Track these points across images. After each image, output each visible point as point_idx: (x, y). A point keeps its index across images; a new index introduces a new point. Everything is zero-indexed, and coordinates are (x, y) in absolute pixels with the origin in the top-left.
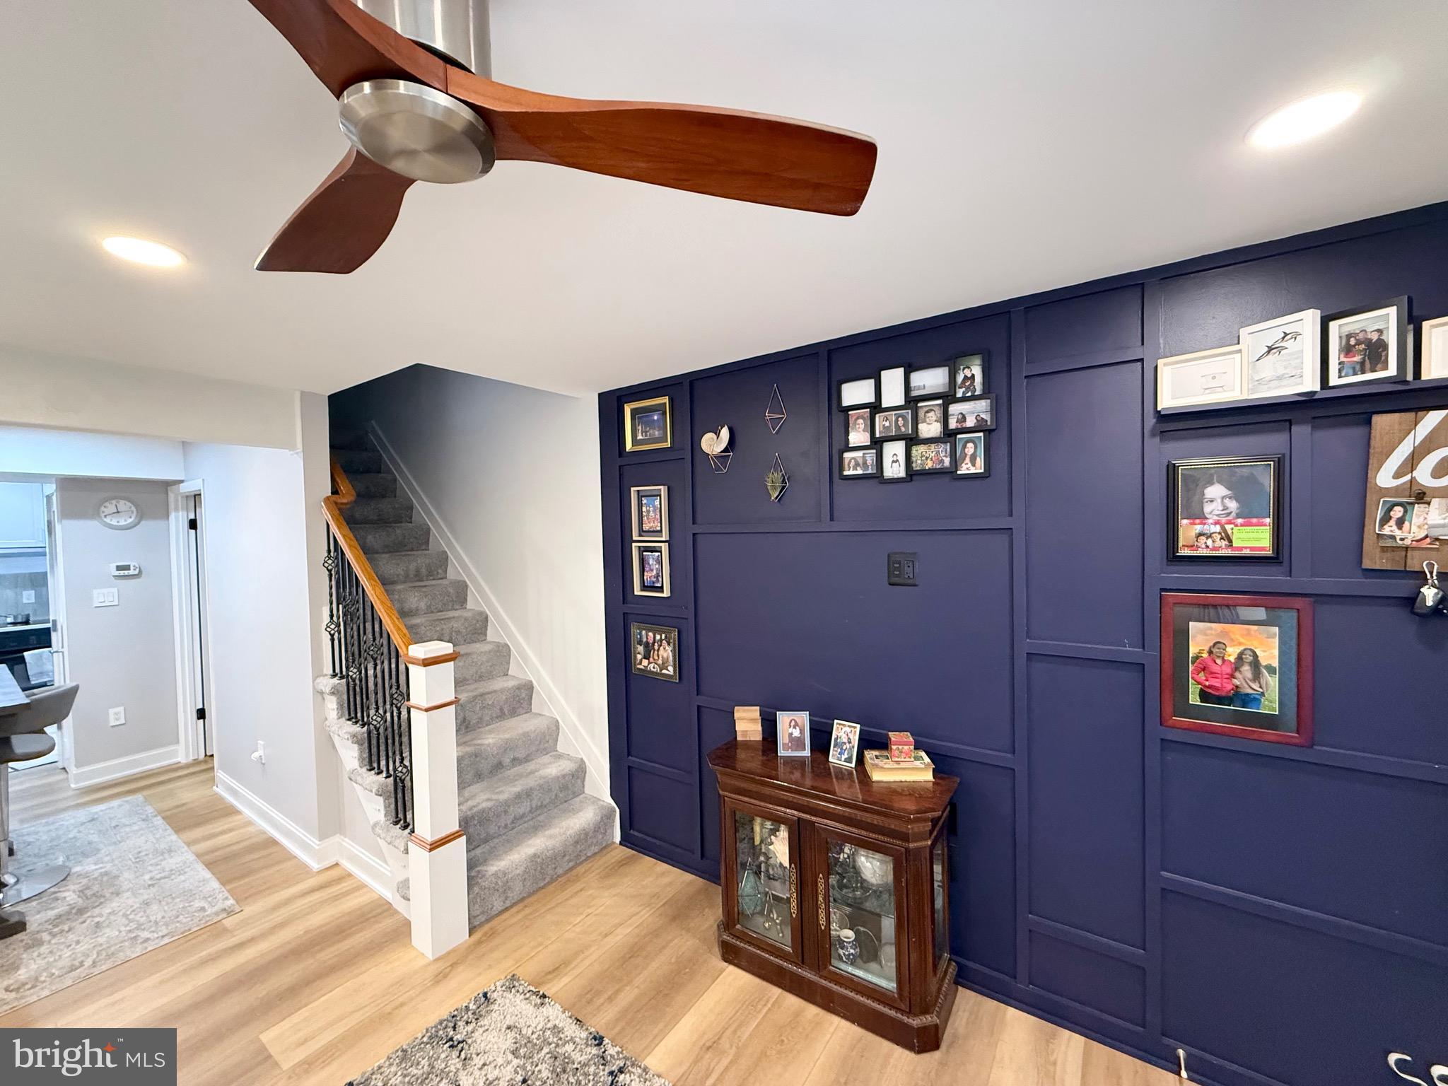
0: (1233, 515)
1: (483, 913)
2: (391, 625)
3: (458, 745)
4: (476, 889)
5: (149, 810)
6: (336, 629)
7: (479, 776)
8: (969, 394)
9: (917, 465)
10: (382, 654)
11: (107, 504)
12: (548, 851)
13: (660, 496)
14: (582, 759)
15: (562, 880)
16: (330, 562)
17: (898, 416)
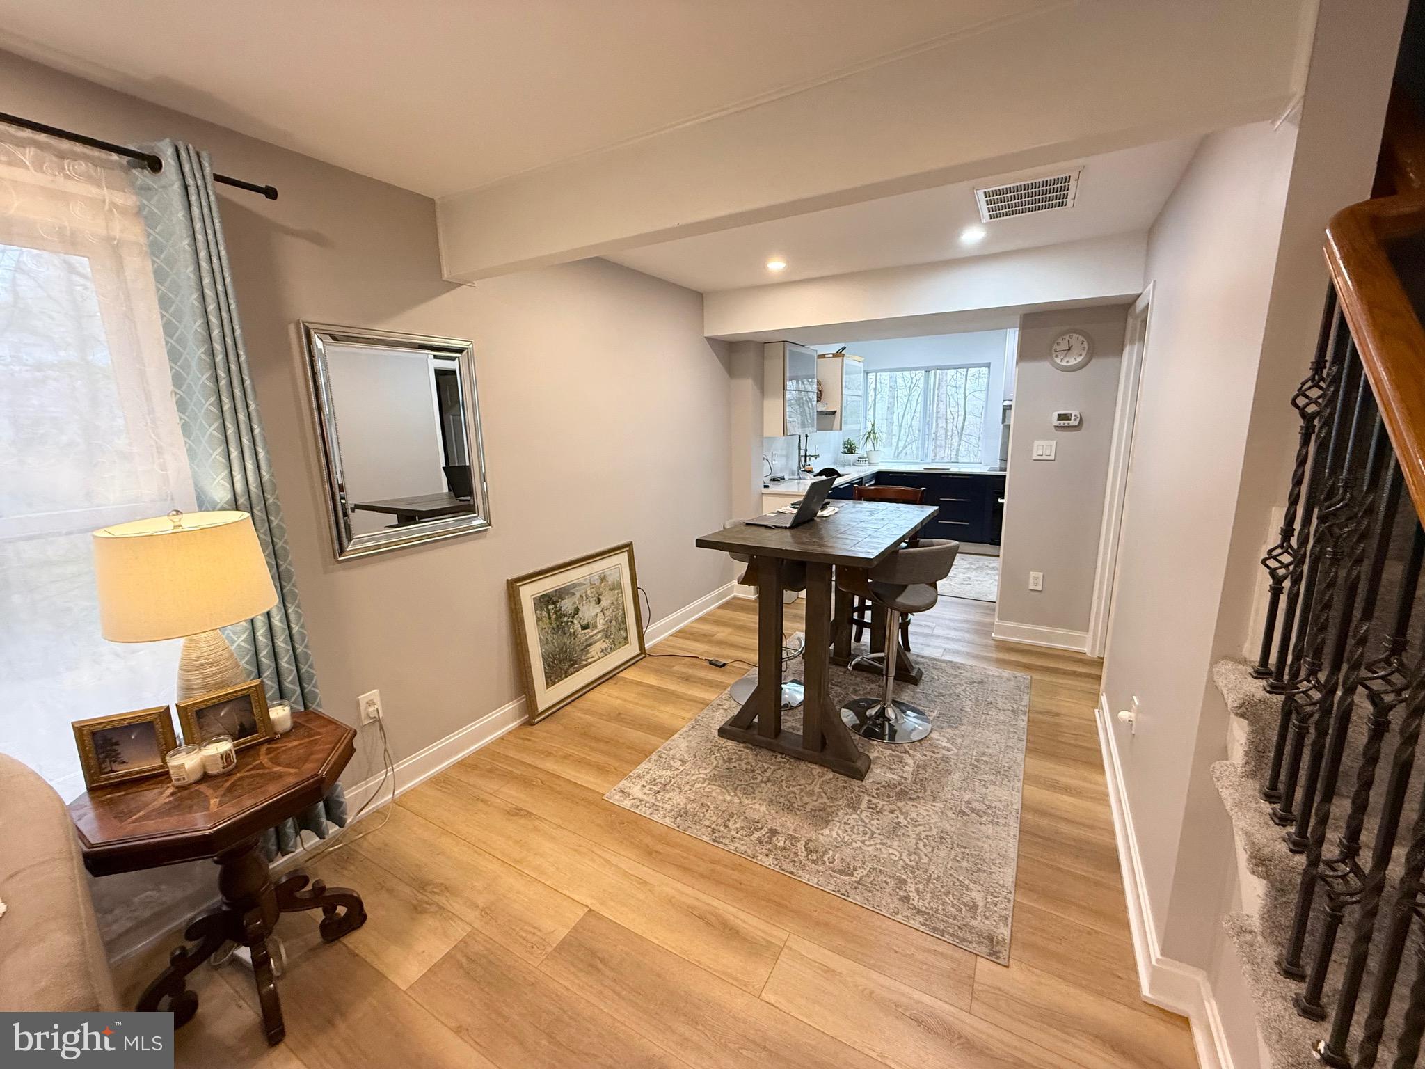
6: (1291, 568)
11: (1060, 340)
16: (1314, 393)
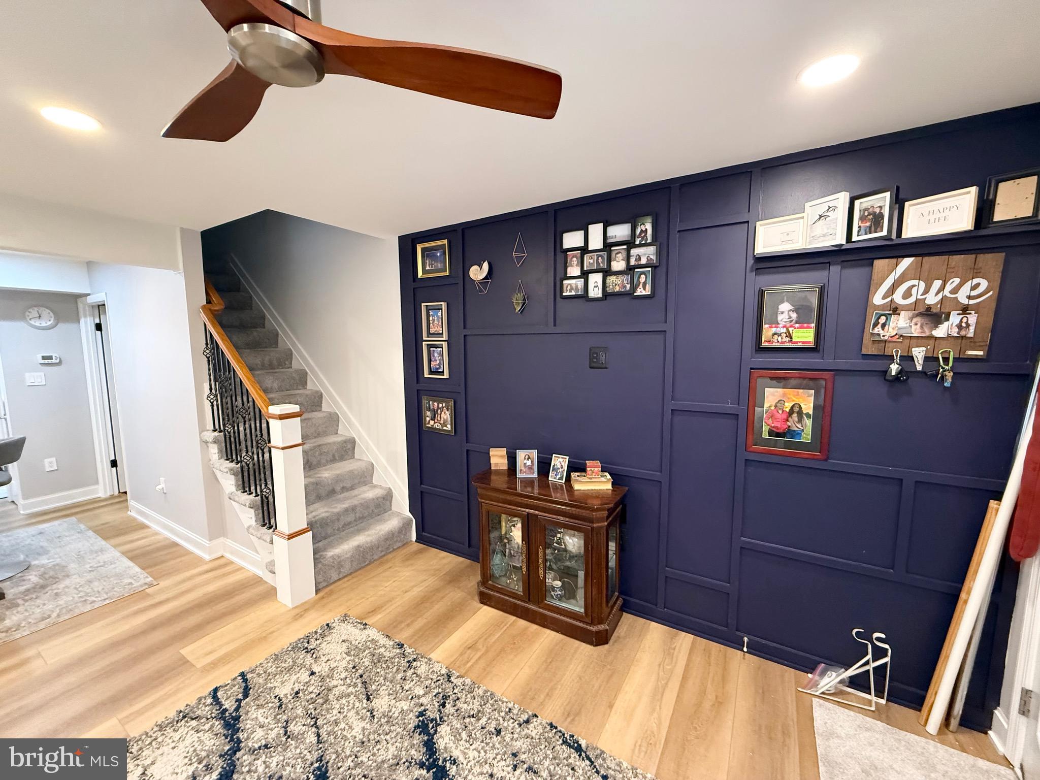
0: (794, 321)
1: (324, 580)
2: (255, 394)
3: (305, 477)
4: (320, 566)
5: (82, 527)
6: (215, 399)
7: (319, 498)
8: (643, 242)
9: (609, 290)
10: (249, 414)
11: (31, 310)
12: (367, 544)
13: (442, 309)
14: (390, 488)
15: (378, 562)
16: (208, 351)
17: (598, 256)
